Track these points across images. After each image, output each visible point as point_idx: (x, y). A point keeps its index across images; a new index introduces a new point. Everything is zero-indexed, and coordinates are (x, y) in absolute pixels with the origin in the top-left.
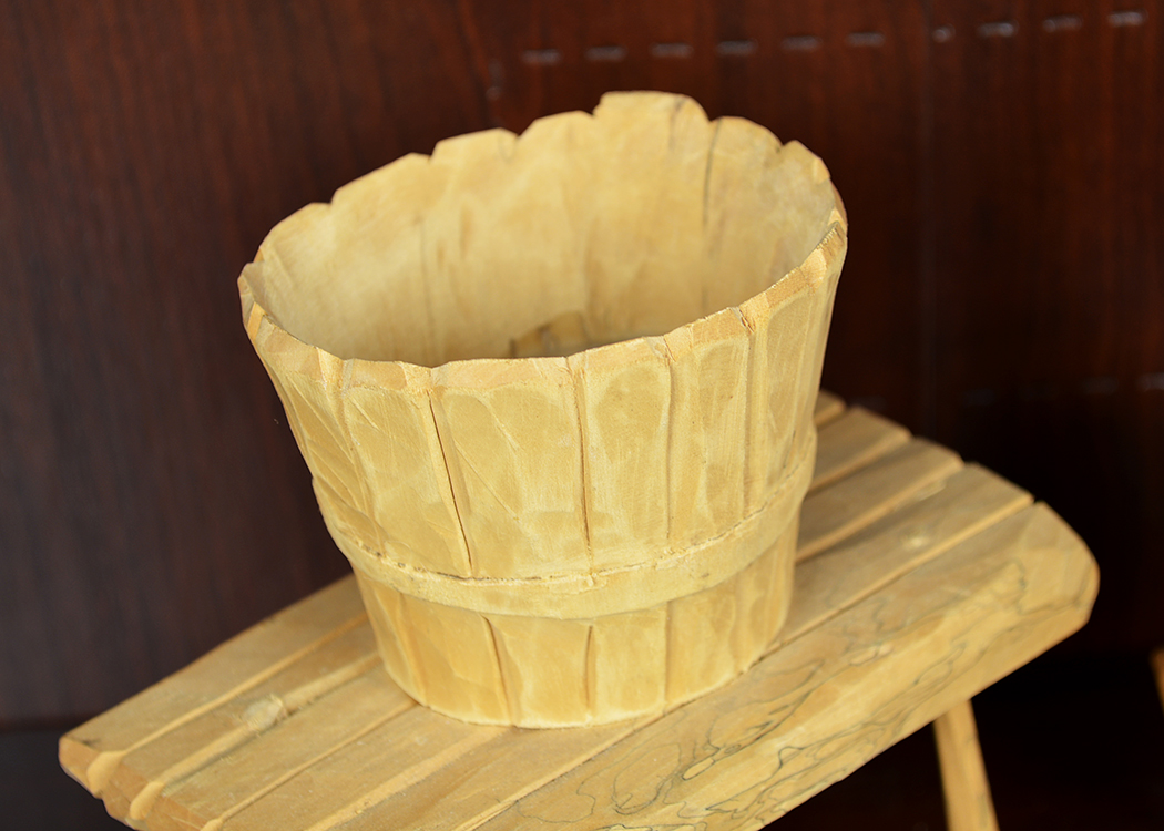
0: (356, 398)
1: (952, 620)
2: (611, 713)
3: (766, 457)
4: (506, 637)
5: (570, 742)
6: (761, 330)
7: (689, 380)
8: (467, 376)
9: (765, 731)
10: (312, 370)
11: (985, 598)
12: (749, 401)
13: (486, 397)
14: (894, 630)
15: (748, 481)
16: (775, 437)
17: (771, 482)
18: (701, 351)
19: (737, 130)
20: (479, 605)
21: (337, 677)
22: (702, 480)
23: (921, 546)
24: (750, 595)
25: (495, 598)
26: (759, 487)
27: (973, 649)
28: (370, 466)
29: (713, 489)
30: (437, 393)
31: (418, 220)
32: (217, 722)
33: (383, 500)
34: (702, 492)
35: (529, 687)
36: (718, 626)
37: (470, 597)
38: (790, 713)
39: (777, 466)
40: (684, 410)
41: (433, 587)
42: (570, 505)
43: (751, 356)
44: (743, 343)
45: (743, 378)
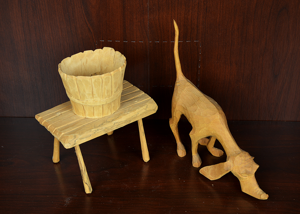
0: (68, 79)
1: (137, 110)
2: (96, 117)
3: (114, 90)
4: (84, 107)
5: (91, 119)
6: (113, 75)
7: (104, 80)
8: (80, 78)
9: (113, 120)
10: (64, 76)
11: (142, 108)
12: (111, 83)
13: (81, 80)
14: (130, 111)
15: (112, 92)
16: (115, 87)
17: (115, 92)
18: (105, 77)
19: (117, 52)
20: (81, 103)
21: (67, 111)
22: (106, 91)
23: (137, 102)
24: (113, 105)
25: (83, 103)
26: (113, 93)
27: (140, 114)
28: (70, 87)
29: (107, 93)
30: (76, 79)
31: (81, 60)
32: (53, 115)
33: (71, 91)
34: (106, 93)
35: (87, 113)
36: (109, 108)
37: (80, 102)
38: (116, 119)
39: (116, 91)
40: (104, 83)
41: (77, 101)
42: (91, 93)
43: (111, 78)
44: (110, 77)
45: (110, 80)
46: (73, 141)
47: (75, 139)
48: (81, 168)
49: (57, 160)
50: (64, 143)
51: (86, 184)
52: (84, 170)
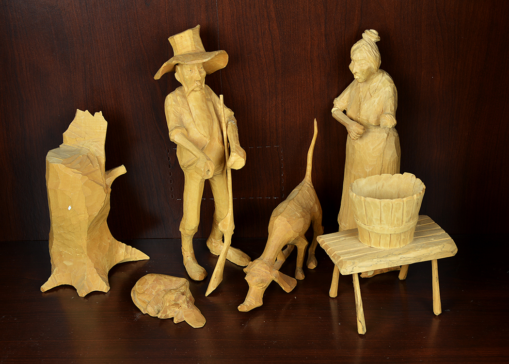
0: (357, 200)
1: (431, 248)
2: (382, 248)
3: (405, 219)
4: (370, 234)
5: (377, 249)
6: (405, 202)
7: (394, 206)
8: (368, 199)
9: (400, 254)
10: (353, 195)
11: (437, 247)
12: (403, 211)
13: (370, 202)
14: (422, 247)
15: (402, 221)
16: (407, 217)
17: (406, 222)
18: (396, 203)
20: (367, 229)
22: (396, 219)
23: (433, 240)
24: (403, 237)
25: (369, 228)
26: (404, 223)
27: (433, 253)
28: (357, 209)
29: (397, 221)
30: (365, 200)
31: (377, 183)
33: (359, 213)
34: (395, 221)
35: (372, 242)
36: (397, 240)
37: (366, 227)
38: (404, 253)
39: (407, 221)
40: (394, 210)
41: (363, 226)
42: (379, 218)
43: (403, 205)
44: (402, 203)
45: (402, 208)
46: (351, 268)
47: (353, 266)
48: (356, 303)
49: (335, 295)
50: (341, 268)
51: (360, 322)
52: (359, 305)
